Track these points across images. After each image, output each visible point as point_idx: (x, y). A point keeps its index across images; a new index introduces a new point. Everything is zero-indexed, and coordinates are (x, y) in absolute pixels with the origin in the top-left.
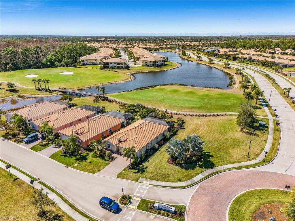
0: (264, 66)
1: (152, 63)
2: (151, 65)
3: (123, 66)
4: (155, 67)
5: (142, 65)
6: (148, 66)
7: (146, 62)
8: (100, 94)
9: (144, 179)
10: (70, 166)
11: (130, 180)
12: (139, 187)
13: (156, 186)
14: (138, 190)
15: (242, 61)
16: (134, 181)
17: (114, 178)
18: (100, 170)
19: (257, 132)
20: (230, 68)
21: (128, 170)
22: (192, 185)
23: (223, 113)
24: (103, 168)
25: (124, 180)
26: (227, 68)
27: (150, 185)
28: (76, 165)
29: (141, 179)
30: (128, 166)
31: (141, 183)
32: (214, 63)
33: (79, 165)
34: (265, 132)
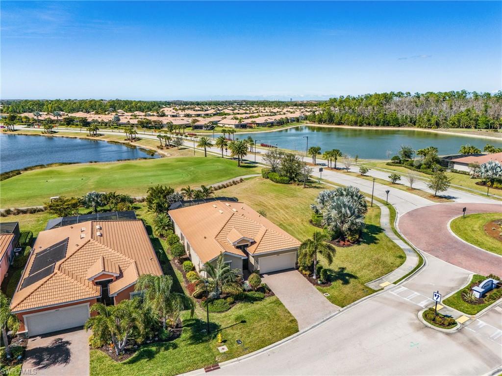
0: (147, 128)
9: (374, 283)
10: (217, 359)
11: (364, 297)
12: (395, 294)
13: (406, 280)
14: (408, 298)
15: (102, 125)
16: (371, 294)
17: (340, 312)
18: (291, 318)
19: (313, 185)
20: (101, 135)
21: (329, 287)
22: (417, 253)
23: (238, 179)
24: (289, 313)
25: (359, 303)
26: (95, 135)
27: (395, 283)
28: (224, 349)
29: (372, 285)
30: (311, 282)
31: (382, 289)
32: (55, 132)
33: (228, 342)
34: (320, 184)
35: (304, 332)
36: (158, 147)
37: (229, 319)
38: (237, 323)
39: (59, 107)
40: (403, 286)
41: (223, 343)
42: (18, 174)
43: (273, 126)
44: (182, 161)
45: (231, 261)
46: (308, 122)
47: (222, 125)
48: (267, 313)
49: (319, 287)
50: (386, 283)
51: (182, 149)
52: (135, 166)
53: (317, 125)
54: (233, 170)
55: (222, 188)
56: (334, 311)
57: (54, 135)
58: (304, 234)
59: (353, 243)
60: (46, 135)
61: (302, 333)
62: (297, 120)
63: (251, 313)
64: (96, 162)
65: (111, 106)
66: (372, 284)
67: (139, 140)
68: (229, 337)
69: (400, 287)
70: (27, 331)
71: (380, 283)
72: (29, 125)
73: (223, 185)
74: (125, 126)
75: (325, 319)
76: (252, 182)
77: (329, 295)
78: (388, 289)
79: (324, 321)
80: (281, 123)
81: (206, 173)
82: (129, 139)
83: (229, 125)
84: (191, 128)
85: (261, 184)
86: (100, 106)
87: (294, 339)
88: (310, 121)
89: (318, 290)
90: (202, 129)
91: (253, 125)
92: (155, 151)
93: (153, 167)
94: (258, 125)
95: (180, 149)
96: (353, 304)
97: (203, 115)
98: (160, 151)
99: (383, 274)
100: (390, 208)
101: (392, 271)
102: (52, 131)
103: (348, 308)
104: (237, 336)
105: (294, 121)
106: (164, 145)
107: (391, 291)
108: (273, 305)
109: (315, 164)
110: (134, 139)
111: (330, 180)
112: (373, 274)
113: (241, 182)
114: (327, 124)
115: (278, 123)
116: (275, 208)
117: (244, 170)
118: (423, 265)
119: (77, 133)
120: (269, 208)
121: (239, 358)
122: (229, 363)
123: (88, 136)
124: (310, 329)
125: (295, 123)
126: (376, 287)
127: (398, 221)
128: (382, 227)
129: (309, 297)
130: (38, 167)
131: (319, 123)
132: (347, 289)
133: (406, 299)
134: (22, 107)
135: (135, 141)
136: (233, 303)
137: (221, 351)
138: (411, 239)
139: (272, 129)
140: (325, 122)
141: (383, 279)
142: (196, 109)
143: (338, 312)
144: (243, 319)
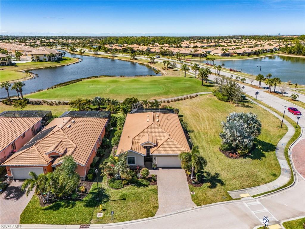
0: (164, 55)
1: (46, 57)
2: (46, 59)
3: (6, 62)
4: (52, 62)
5: (32, 61)
6: (41, 61)
7: (37, 57)
8: (11, 97)
9: (236, 192)
10: (91, 221)
11: (220, 201)
12: (247, 206)
13: (265, 196)
14: (255, 212)
15: (141, 53)
16: (228, 201)
17: (194, 209)
18: (156, 205)
19: (246, 104)
20: (137, 59)
21: (198, 188)
22: (292, 175)
23: (194, 95)
24: (157, 200)
25: (213, 205)
26: (134, 59)
27: (253, 196)
28: (100, 215)
29: (233, 194)
30: (188, 181)
31: (239, 199)
32: (116, 56)
33: (106, 211)
34: (253, 104)
35: (157, 218)
36: (163, 68)
37: (117, 195)
38: (120, 199)
39: (126, 41)
40: (259, 201)
41: (103, 211)
42: (80, 81)
43: (250, 55)
44: (168, 79)
45: (135, 156)
46: (280, 52)
47: (212, 54)
48: (143, 197)
49: (192, 186)
50: (246, 195)
51: (175, 70)
52: (138, 81)
53: (286, 55)
54: (196, 88)
55: (180, 100)
56: (189, 207)
57: (115, 58)
58: (210, 142)
59: (240, 156)
60: (111, 58)
61: (156, 218)
62: (272, 51)
63: (133, 194)
64: (123, 76)
65: (153, 41)
66: (234, 192)
67: (155, 63)
68: (109, 208)
69: (256, 201)
70: (12, 176)
71: (241, 194)
72: (106, 52)
73: (181, 98)
74: (153, 54)
75: (179, 212)
76: (204, 97)
77: (195, 194)
78: (244, 200)
79: (177, 213)
80: (257, 53)
81: (176, 89)
82: (150, 63)
83: (217, 54)
84: (191, 56)
85: (208, 100)
86: (147, 40)
87: (148, 221)
88: (282, 52)
89: (188, 188)
90: (198, 56)
91: (234, 54)
92: (160, 71)
93: (148, 82)
94: (238, 54)
95: (174, 71)
96: (207, 205)
97: (206, 46)
98: (163, 71)
99: (249, 186)
100: (297, 131)
101: (259, 185)
102: (114, 56)
103: (202, 207)
104: (114, 207)
105: (269, 51)
106: (166, 67)
107: (246, 203)
108: (151, 191)
109: (260, 88)
110: (153, 62)
111: (264, 101)
112: (240, 185)
113: (196, 97)
114: (296, 55)
115: (254, 53)
116: (203, 120)
117: (204, 88)
118: (290, 186)
119: (126, 57)
120: (199, 119)
121: (104, 225)
122: (96, 226)
123: (130, 59)
124: (163, 217)
125: (269, 53)
126: (235, 196)
127: (295, 144)
128: (278, 146)
129: (179, 192)
130: (94, 77)
131: (289, 54)
132: (211, 192)
133: (253, 212)
134: (108, 41)
135: (153, 64)
136: (127, 184)
137: (98, 216)
138: (296, 161)
139: (248, 57)
140: (294, 53)
141: (246, 191)
142: (204, 42)
143: (192, 209)
144: (125, 198)
